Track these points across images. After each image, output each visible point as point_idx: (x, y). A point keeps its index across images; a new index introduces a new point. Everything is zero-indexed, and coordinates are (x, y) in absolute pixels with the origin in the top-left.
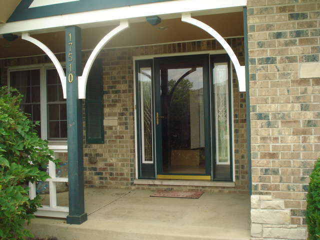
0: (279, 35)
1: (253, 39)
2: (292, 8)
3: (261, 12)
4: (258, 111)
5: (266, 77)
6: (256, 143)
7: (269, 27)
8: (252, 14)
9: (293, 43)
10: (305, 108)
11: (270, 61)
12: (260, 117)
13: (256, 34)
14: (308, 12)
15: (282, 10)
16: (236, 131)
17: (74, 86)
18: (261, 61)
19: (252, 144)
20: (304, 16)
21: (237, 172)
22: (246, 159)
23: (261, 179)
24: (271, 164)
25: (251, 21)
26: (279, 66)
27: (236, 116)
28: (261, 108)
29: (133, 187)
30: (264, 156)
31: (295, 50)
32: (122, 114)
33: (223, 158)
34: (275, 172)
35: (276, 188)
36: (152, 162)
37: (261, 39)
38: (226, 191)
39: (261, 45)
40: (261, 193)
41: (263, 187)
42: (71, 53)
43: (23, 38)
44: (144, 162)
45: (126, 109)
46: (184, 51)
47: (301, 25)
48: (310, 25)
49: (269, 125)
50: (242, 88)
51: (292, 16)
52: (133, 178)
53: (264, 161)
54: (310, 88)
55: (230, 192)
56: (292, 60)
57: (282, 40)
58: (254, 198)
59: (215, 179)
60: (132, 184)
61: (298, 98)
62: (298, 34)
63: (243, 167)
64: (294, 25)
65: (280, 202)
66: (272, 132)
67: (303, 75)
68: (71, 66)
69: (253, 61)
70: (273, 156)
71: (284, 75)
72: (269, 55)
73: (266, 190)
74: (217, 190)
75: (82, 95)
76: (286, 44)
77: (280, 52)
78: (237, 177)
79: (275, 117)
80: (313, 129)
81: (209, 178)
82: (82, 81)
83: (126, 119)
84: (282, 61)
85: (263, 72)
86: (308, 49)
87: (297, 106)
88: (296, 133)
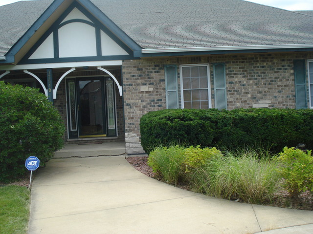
0: (133, 76)
1: (125, 77)
2: (138, 67)
3: (127, 67)
4: (127, 102)
5: (129, 91)
6: (126, 114)
7: (130, 73)
8: (124, 68)
9: (138, 79)
10: (143, 101)
11: (131, 85)
12: (127, 105)
13: (126, 75)
14: (143, 68)
15: (135, 67)
16: (117, 113)
17: (51, 94)
18: (128, 85)
19: (125, 114)
20: (142, 69)
21: (118, 132)
22: (123, 125)
23: (128, 127)
24: (132, 121)
25: (124, 70)
26: (134, 87)
27: (117, 106)
28: (128, 102)
29: (67, 143)
30: (129, 118)
31: (139, 81)
32: (60, 106)
33: (111, 126)
34: (133, 124)
35: (134, 130)
36: (76, 130)
37: (127, 77)
38: (114, 141)
39: (127, 79)
40: (129, 132)
41: (129, 130)
42: (49, 80)
43: (24, 72)
44: (71, 130)
45: (62, 104)
46: (92, 75)
47: (141, 73)
48: (144, 73)
49: (131, 107)
50: (121, 95)
51: (138, 70)
52: (67, 138)
53: (129, 120)
54: (144, 95)
55: (115, 141)
56: (138, 85)
57: (134, 78)
58: (126, 134)
59: (108, 136)
60: (66, 141)
61: (140, 98)
62: (140, 76)
63: (121, 129)
64: (139, 73)
65: (135, 134)
66: (132, 110)
67: (142, 90)
68: (50, 85)
69: (125, 85)
70: (132, 118)
71: (135, 90)
72: (130, 83)
73: (131, 130)
74: (109, 141)
75: (55, 97)
76: (136, 79)
77: (134, 82)
78: (118, 134)
79: (132, 104)
80: (146, 109)
81: (105, 135)
82: (55, 91)
83: (62, 108)
84: (135, 85)
85: (128, 89)
86: (143, 81)
87: (140, 101)
88: (140, 110)
